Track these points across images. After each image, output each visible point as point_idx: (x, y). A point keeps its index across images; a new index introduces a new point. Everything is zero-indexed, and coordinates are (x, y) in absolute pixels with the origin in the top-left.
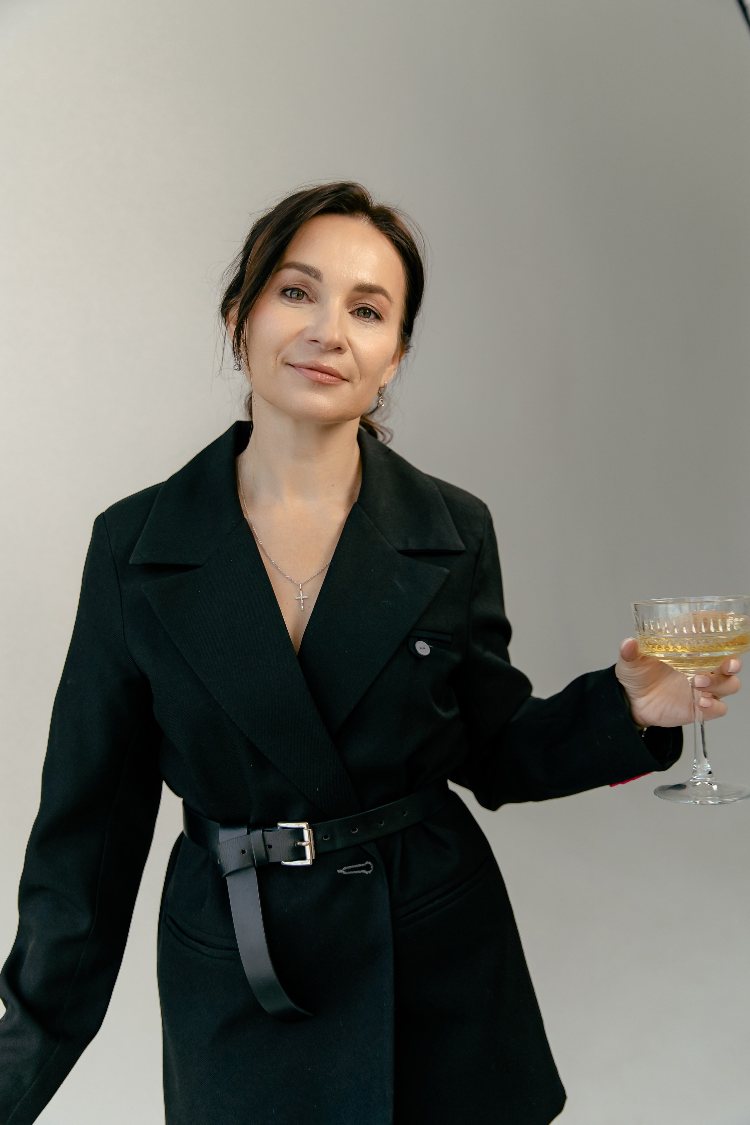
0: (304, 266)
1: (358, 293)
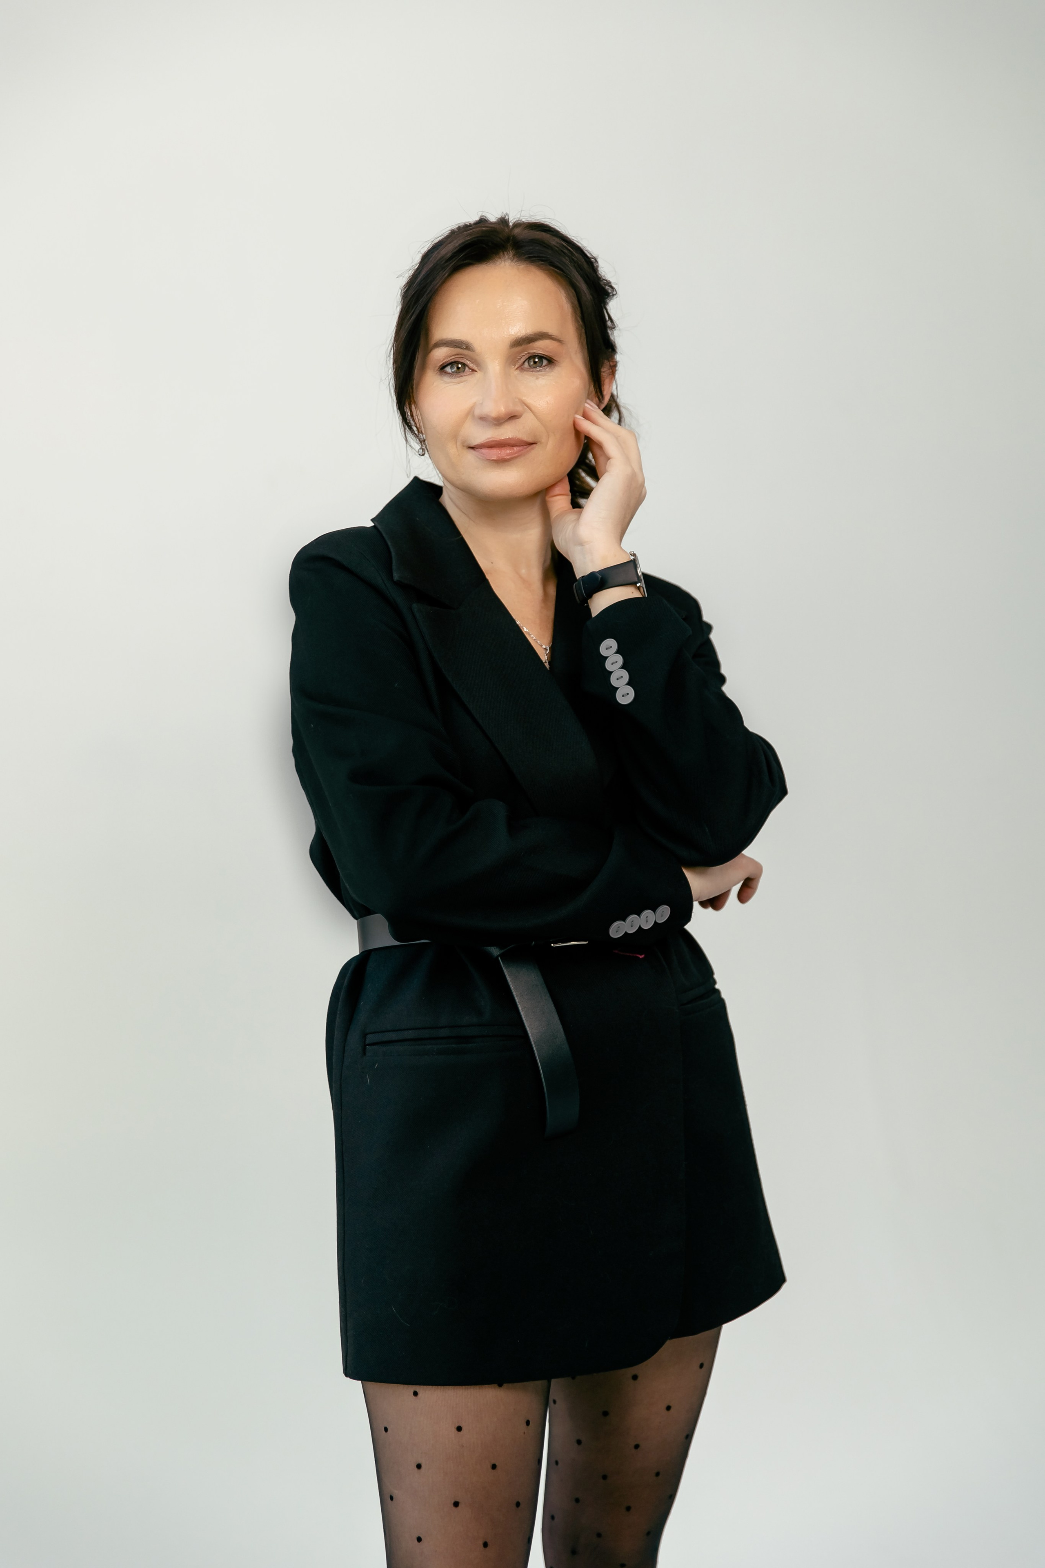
1: (517, 348)
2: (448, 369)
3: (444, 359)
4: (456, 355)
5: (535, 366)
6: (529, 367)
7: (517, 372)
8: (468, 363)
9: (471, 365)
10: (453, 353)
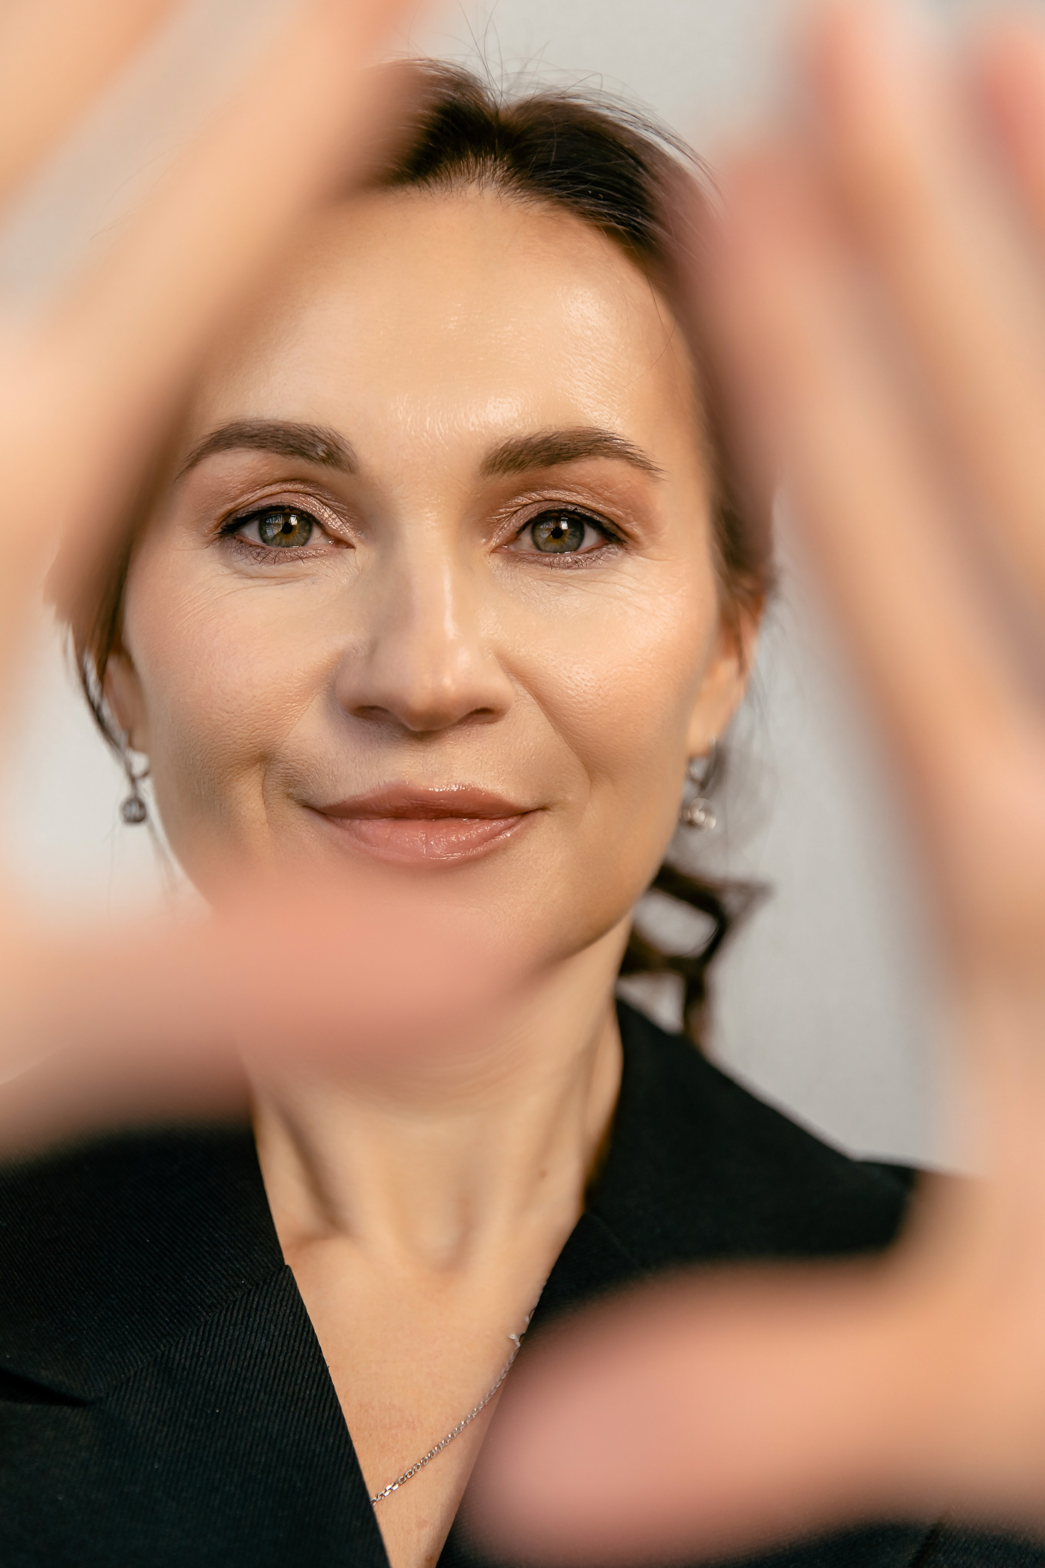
0: (277, 429)
1: (505, 477)
2: (251, 533)
3: (243, 493)
4: (285, 480)
5: (554, 545)
6: (534, 550)
7: (496, 561)
8: (326, 515)
9: (335, 523)
10: (279, 473)
